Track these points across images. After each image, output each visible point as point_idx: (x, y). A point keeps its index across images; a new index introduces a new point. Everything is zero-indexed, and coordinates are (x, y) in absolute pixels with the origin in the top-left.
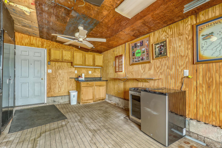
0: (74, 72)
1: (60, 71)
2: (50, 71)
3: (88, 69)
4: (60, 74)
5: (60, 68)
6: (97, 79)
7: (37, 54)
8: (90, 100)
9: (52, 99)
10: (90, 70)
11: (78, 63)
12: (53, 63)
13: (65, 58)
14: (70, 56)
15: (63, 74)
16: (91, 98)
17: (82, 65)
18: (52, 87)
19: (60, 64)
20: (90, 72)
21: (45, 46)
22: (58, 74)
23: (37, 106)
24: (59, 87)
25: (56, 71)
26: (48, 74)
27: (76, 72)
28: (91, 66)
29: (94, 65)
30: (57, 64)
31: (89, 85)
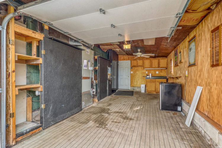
0: (146, 73)
1: (137, 72)
2: (132, 72)
3: (156, 70)
4: (137, 74)
5: (137, 70)
6: (162, 77)
7: (126, 64)
8: (153, 91)
9: (133, 88)
10: (157, 71)
11: (147, 67)
12: (133, 68)
13: (139, 64)
14: (142, 63)
15: (139, 74)
16: (154, 89)
17: (149, 68)
18: (133, 81)
19: (137, 68)
20: (157, 72)
21: (130, 59)
22: (136, 74)
23: (126, 90)
24: (137, 81)
25: (135, 72)
26: (131, 74)
27: (147, 72)
28: (157, 68)
29: (159, 67)
30: (136, 68)
31: (152, 81)
